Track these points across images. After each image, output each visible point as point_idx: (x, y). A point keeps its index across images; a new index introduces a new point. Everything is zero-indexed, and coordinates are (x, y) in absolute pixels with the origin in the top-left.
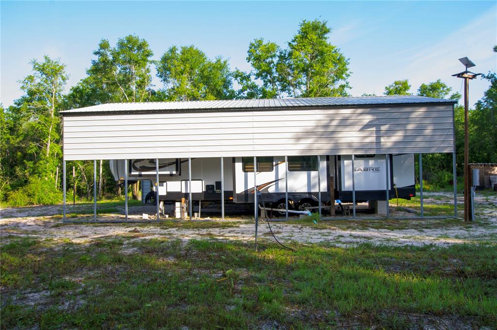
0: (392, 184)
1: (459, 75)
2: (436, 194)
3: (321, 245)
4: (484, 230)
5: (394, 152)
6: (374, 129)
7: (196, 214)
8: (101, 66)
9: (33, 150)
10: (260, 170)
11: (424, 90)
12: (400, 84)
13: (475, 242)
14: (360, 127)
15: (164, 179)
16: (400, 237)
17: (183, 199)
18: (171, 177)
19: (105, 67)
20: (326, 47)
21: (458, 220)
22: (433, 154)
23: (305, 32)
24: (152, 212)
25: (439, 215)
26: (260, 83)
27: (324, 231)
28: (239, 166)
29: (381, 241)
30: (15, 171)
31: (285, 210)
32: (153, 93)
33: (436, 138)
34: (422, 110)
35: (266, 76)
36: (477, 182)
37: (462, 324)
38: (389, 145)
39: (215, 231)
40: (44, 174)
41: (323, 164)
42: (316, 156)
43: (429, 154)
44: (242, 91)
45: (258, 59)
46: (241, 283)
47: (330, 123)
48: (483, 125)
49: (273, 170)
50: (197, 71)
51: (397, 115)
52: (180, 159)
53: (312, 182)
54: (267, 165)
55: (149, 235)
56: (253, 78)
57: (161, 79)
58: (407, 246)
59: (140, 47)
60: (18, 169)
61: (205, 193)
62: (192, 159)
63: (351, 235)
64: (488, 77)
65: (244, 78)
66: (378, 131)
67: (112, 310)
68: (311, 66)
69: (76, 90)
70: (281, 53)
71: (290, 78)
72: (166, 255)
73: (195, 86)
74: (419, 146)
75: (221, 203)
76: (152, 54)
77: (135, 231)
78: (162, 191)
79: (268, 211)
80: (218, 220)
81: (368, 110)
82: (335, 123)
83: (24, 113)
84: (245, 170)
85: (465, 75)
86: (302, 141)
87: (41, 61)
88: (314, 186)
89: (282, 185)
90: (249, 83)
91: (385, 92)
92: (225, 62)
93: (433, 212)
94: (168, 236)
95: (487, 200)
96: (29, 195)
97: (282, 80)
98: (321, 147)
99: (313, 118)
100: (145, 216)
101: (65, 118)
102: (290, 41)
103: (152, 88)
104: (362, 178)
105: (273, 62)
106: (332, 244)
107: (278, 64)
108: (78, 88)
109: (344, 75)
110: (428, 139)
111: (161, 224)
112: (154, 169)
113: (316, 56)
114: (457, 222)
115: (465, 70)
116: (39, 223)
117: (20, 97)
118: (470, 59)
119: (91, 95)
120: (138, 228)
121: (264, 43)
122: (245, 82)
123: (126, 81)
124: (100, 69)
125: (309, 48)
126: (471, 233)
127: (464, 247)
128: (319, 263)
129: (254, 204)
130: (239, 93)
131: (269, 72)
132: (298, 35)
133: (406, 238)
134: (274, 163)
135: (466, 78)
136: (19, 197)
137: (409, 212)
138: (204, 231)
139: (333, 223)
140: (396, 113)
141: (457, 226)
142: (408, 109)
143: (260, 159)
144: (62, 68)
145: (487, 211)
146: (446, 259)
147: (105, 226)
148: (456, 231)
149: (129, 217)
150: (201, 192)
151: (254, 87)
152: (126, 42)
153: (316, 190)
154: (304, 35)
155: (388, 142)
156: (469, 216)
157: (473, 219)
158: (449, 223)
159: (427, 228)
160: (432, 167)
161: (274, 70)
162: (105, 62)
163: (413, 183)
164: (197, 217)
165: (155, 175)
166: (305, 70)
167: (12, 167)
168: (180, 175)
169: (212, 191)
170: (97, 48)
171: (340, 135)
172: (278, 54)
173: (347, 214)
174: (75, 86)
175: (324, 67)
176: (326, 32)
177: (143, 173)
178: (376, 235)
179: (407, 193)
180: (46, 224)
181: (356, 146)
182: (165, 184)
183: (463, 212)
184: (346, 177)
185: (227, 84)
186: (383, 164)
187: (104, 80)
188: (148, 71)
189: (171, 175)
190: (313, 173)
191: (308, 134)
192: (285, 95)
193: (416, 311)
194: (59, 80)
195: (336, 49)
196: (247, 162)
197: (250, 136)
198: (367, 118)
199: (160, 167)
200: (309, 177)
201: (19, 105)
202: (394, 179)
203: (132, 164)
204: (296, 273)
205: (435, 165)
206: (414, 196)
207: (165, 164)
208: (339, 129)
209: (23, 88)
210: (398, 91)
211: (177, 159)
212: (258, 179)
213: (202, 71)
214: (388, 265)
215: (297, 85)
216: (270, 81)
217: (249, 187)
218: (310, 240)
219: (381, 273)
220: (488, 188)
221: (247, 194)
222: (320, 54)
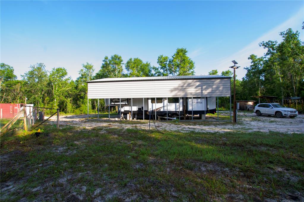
0: (207, 108)
1: (232, 67)
2: (226, 112)
3: (175, 131)
4: (240, 126)
5: (208, 96)
6: (200, 87)
7: (135, 118)
8: (105, 65)
9: (83, 95)
10: (157, 102)
11: (223, 73)
12: (214, 71)
13: (235, 131)
14: (195, 87)
15: (123, 106)
16: (207, 129)
17: (130, 113)
18: (125, 105)
19: (106, 66)
20: (186, 57)
21: (231, 122)
22: (226, 97)
23: (178, 52)
24: (119, 118)
25: (225, 120)
26: (162, 71)
27: (179, 126)
28: (150, 101)
29: (199, 130)
30: (77, 102)
31: (166, 118)
32: (124, 75)
33: (224, 91)
34: (218, 81)
35: (164, 68)
36: (238, 108)
37: (217, 167)
38: (206, 93)
39: (138, 125)
40: (86, 103)
41: (181, 101)
42: (178, 98)
43: (225, 97)
44: (155, 74)
45: (161, 62)
46: (137, 147)
47: (184, 85)
48: (245, 86)
49: (162, 102)
50: (139, 67)
51: (209, 82)
52: (129, 98)
53: (177, 108)
54: (160, 101)
55: (114, 126)
56: (159, 69)
57: (126, 70)
58: (208, 132)
59: (119, 59)
60: (78, 102)
61: (138, 111)
62: (133, 98)
63: (188, 128)
64: (246, 69)
65: (156, 69)
66: (202, 88)
67: (82, 156)
68: (180, 65)
69: (97, 74)
70: (170, 60)
71: (173, 69)
72: (115, 134)
73: (138, 72)
74: (218, 94)
75: (143, 115)
76: (123, 61)
77: (110, 125)
78: (122, 110)
79: (161, 118)
80: (142, 121)
81: (198, 80)
82: (186, 85)
83: (80, 82)
84: (152, 102)
85: (234, 67)
86: (173, 92)
87: (86, 64)
88: (178, 109)
89: (165, 108)
90: (158, 71)
91: (209, 74)
92: (149, 63)
93: (223, 119)
94: (120, 127)
95: (244, 114)
96: (81, 111)
97: (170, 70)
98: (181, 94)
99: (177, 84)
100: (117, 119)
101: (88, 84)
102: (173, 56)
103: (123, 73)
104: (196, 106)
105: (167, 63)
106: (179, 131)
107: (169, 64)
108: (98, 73)
109: (193, 68)
110: (221, 91)
111: (120, 122)
112: (119, 102)
113: (182, 61)
114: (230, 123)
115: (234, 65)
116: (80, 121)
117: (79, 77)
118: (236, 61)
119: (102, 76)
120: (111, 124)
121: (163, 57)
122: (156, 70)
123: (114, 71)
124: (105, 66)
125: (180, 58)
126: (234, 127)
127: (229, 133)
128: (171, 139)
129: (155, 115)
130: (154, 75)
131: (165, 67)
132: (175, 53)
133: (209, 129)
134: (163, 100)
135: (234, 68)
136: (77, 111)
137: (214, 118)
138: (134, 125)
139: (183, 122)
140: (209, 81)
141: (230, 124)
142: (213, 80)
143: (158, 99)
144: (92, 66)
145: (243, 119)
146: (221, 138)
147: (101, 122)
148: (230, 126)
149: (110, 119)
150: (136, 110)
151: (159, 72)
152: (114, 57)
153: (178, 110)
154: (178, 53)
155: (205, 92)
156: (235, 120)
157: (237, 121)
158: (227, 123)
159: (218, 125)
160: (226, 102)
161: (167, 66)
162: (106, 64)
163: (215, 108)
164: (135, 120)
165: (119, 104)
166: (178, 66)
167: (77, 100)
168: (129, 104)
169: (140, 110)
170: (104, 59)
171: (188, 90)
172: (168, 60)
173: (190, 119)
174: (97, 73)
175: (185, 65)
176: (186, 52)
177: (116, 103)
178: (198, 128)
179: (213, 111)
180: (82, 122)
181: (193, 94)
182: (123, 107)
183: (233, 119)
184: (190, 106)
185: (150, 71)
186: (204, 101)
187: (106, 70)
188: (122, 67)
189: (126, 104)
190: (177, 104)
191: (175, 89)
192: (171, 75)
193: (200, 160)
194: (91, 71)
195: (189, 58)
196: (153, 100)
197: (154, 90)
198: (198, 84)
199: (121, 101)
200: (176, 105)
201: (78, 79)
202: (208, 106)
203: (112, 100)
204: (159, 143)
205: (227, 101)
206: (216, 113)
207: (123, 100)
208: (187, 88)
209: (79, 74)
210: (213, 74)
211: (128, 99)
212: (157, 106)
213: (141, 67)
214: (197, 140)
215: (175, 72)
216: (166, 70)
217: (154, 109)
218: (171, 129)
219: (193, 144)
220: (246, 110)
221: (153, 112)
222: (183, 61)
